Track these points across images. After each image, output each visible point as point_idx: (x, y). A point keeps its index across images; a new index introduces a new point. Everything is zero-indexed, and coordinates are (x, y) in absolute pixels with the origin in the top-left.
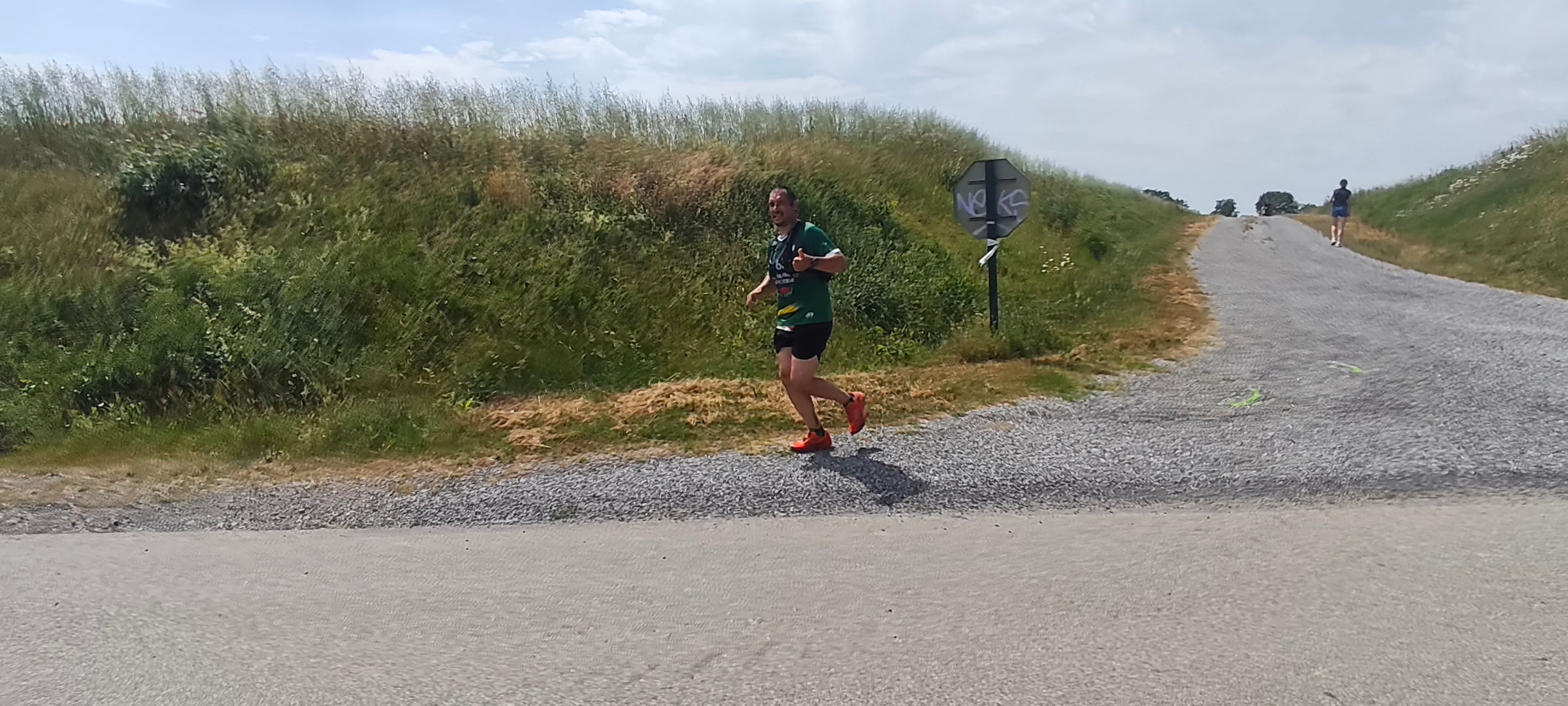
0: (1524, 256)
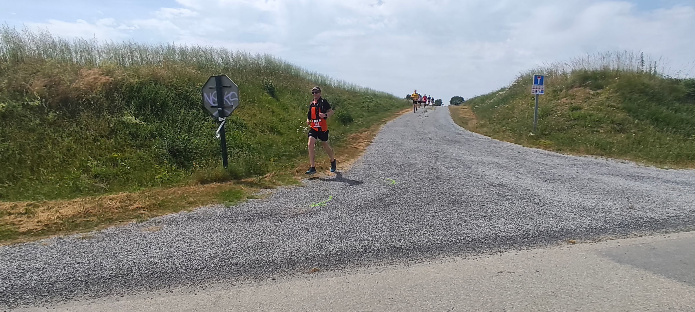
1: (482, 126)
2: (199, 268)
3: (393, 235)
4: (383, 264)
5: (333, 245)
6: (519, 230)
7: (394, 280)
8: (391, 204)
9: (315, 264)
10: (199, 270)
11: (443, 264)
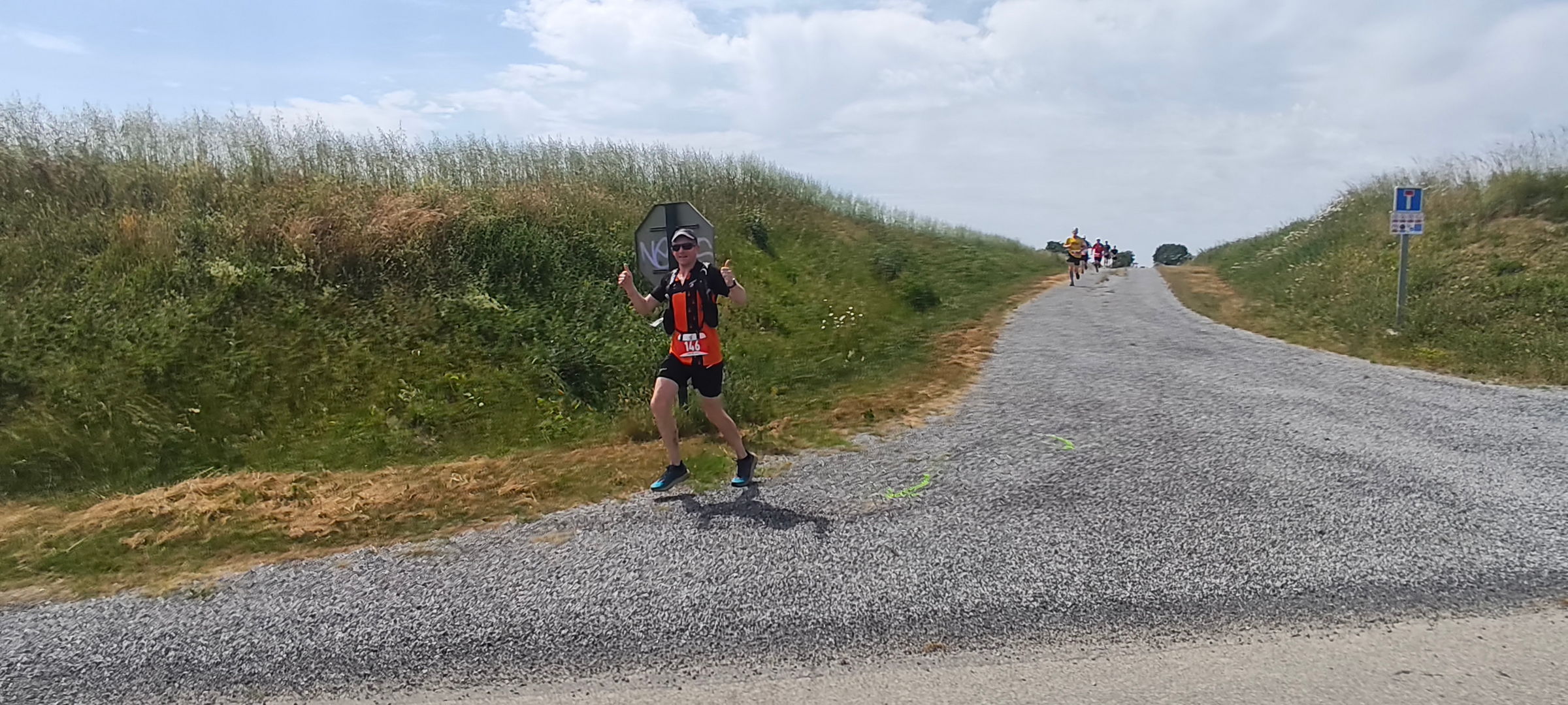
0: (1323, 311)
1: (1259, 313)
2: (674, 629)
3: (1102, 571)
4: (1094, 640)
5: (963, 589)
6: (1420, 568)
7: (1136, 680)
8: (1077, 497)
9: (931, 632)
10: (674, 633)
11: (1245, 646)
